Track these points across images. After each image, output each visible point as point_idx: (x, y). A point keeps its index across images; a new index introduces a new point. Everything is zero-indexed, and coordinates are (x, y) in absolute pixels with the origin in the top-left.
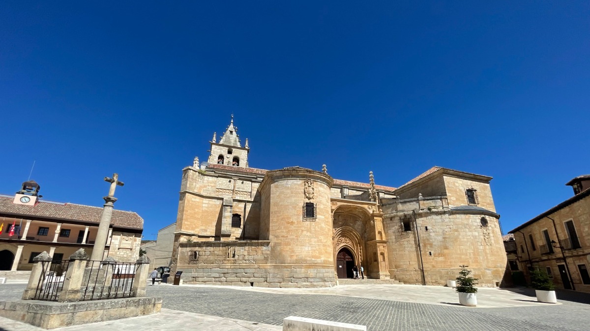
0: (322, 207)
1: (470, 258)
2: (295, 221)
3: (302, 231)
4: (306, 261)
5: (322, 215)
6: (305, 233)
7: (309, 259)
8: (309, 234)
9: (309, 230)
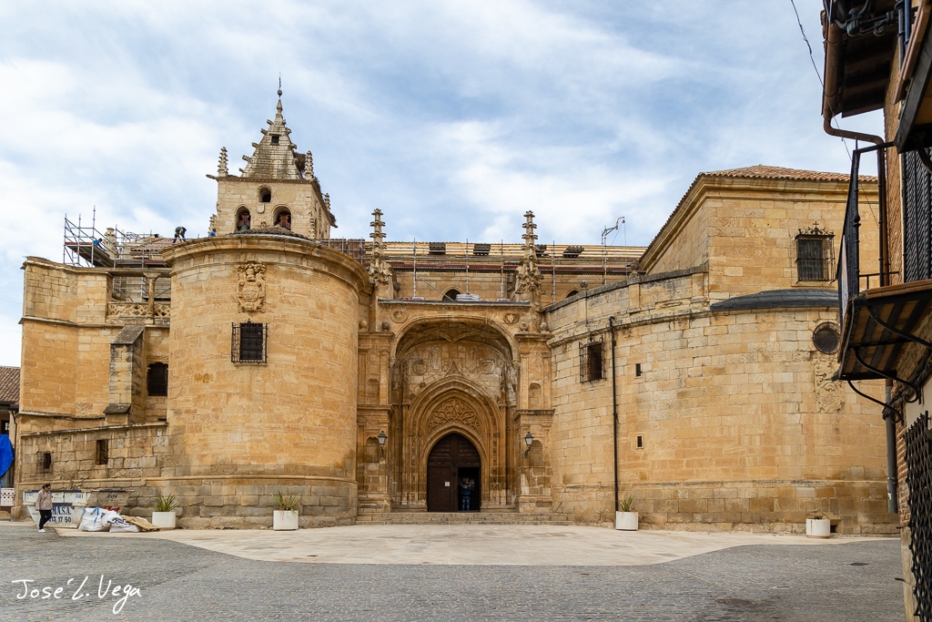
0: (289, 330)
1: (751, 450)
2: (212, 372)
3: (229, 395)
4: (235, 467)
5: (287, 353)
6: (235, 399)
7: (241, 462)
8: (244, 402)
9: (247, 394)
